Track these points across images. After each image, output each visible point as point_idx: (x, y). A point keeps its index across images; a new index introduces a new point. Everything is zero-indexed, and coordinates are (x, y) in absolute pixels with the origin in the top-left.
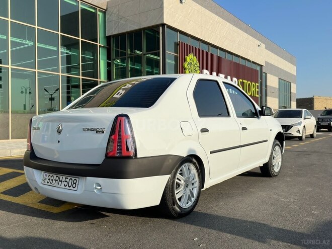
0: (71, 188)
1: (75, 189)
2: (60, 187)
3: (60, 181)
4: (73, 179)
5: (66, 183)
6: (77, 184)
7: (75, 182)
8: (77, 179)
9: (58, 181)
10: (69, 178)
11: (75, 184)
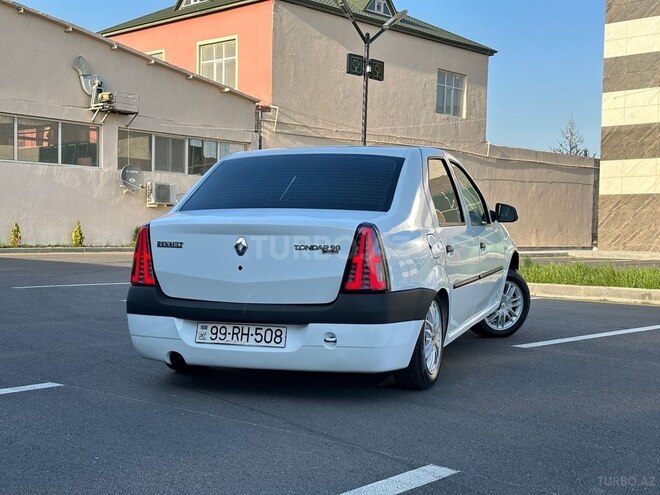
0: (273, 344)
1: (282, 345)
2: (247, 344)
3: (243, 334)
4: (274, 329)
5: (259, 338)
6: (283, 337)
7: (278, 333)
8: (283, 330)
9: (240, 335)
10: (265, 329)
11: (280, 336)
